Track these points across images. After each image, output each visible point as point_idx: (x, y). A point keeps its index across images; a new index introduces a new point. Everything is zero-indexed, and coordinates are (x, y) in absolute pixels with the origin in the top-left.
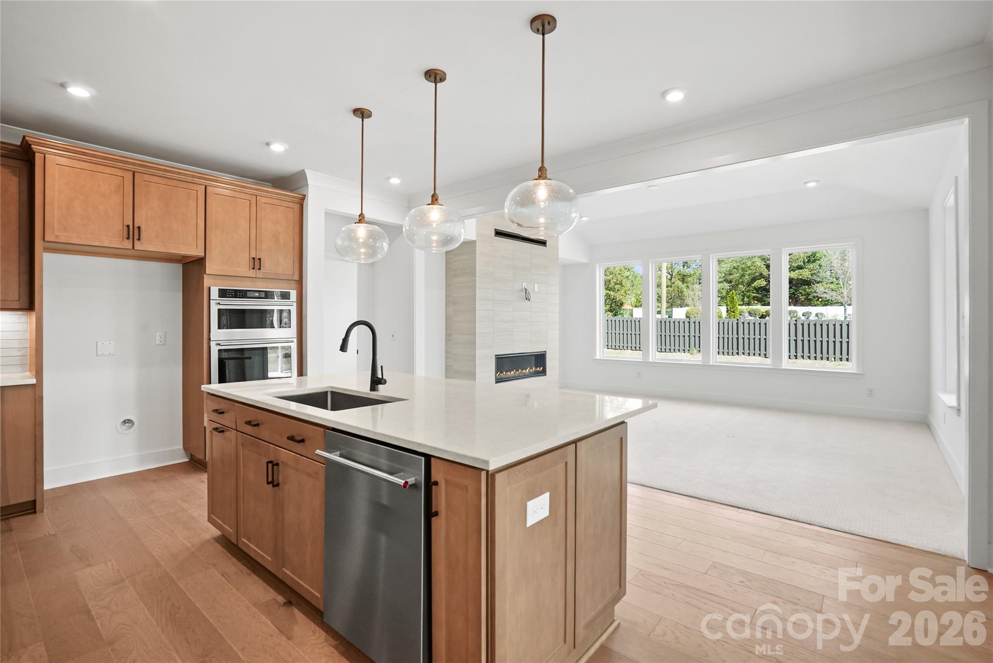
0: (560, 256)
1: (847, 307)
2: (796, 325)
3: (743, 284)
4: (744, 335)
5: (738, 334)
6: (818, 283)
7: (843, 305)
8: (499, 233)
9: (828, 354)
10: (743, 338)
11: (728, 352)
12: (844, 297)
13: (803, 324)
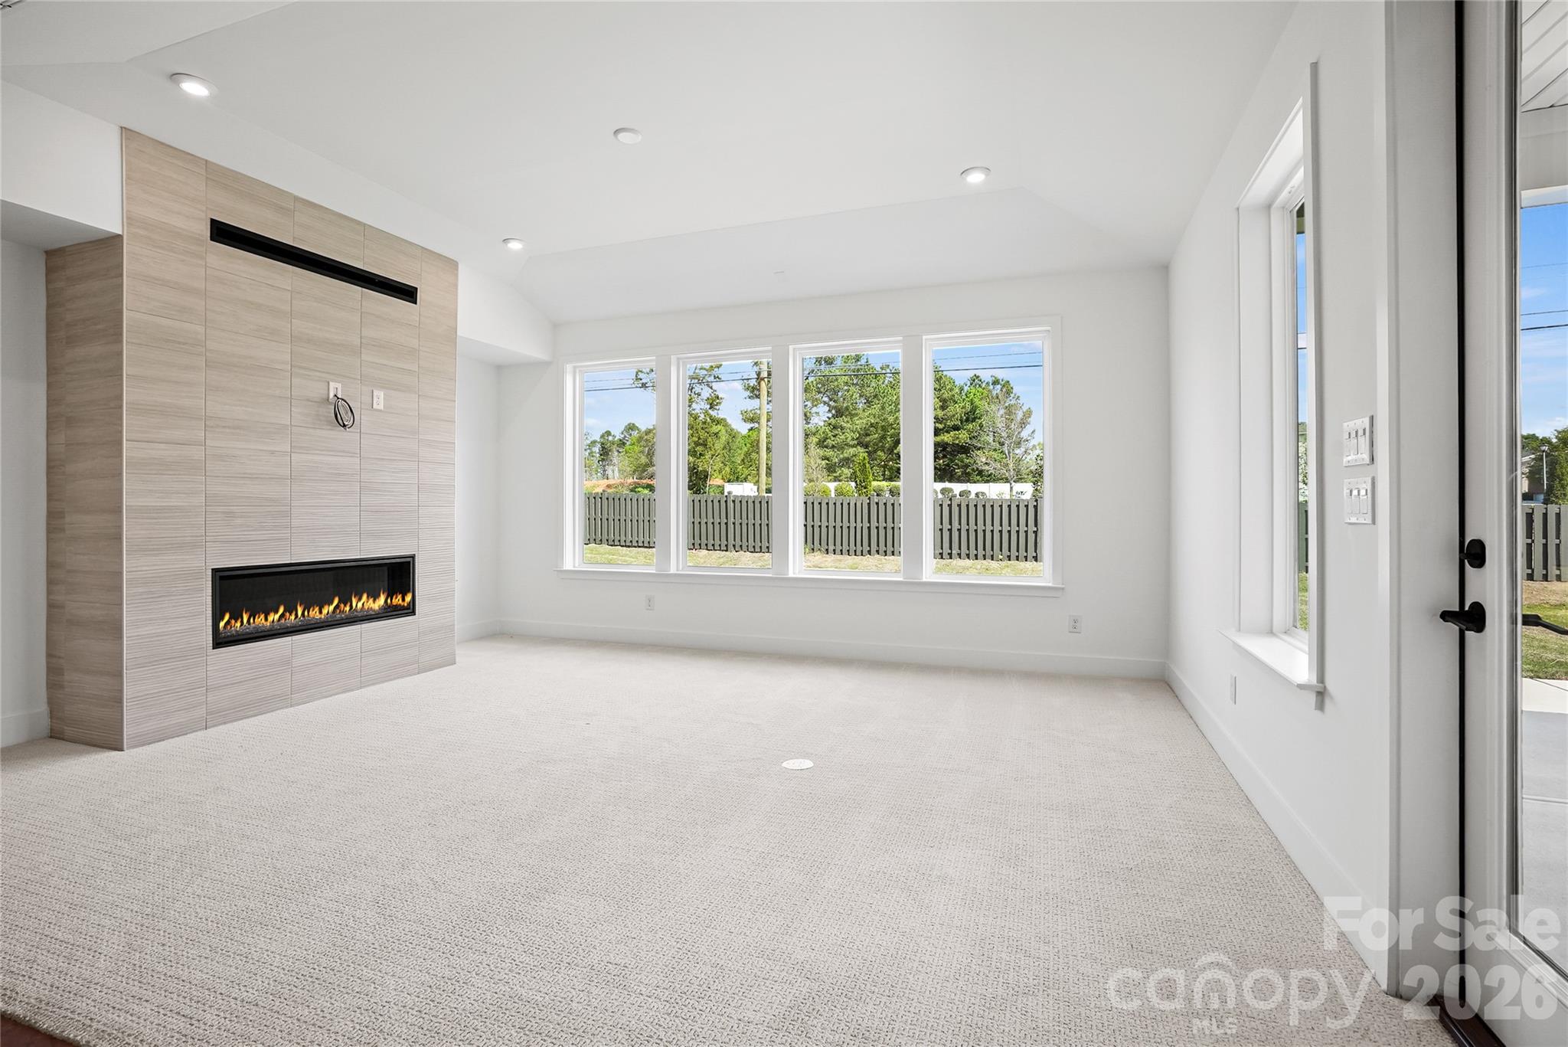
0: (459, 333)
1: (1013, 484)
2: (950, 506)
3: (883, 451)
4: (878, 522)
5: (869, 522)
6: (979, 449)
7: (1008, 482)
8: (223, 233)
9: (992, 550)
10: (877, 528)
11: (855, 551)
12: (1010, 470)
13: (959, 506)
